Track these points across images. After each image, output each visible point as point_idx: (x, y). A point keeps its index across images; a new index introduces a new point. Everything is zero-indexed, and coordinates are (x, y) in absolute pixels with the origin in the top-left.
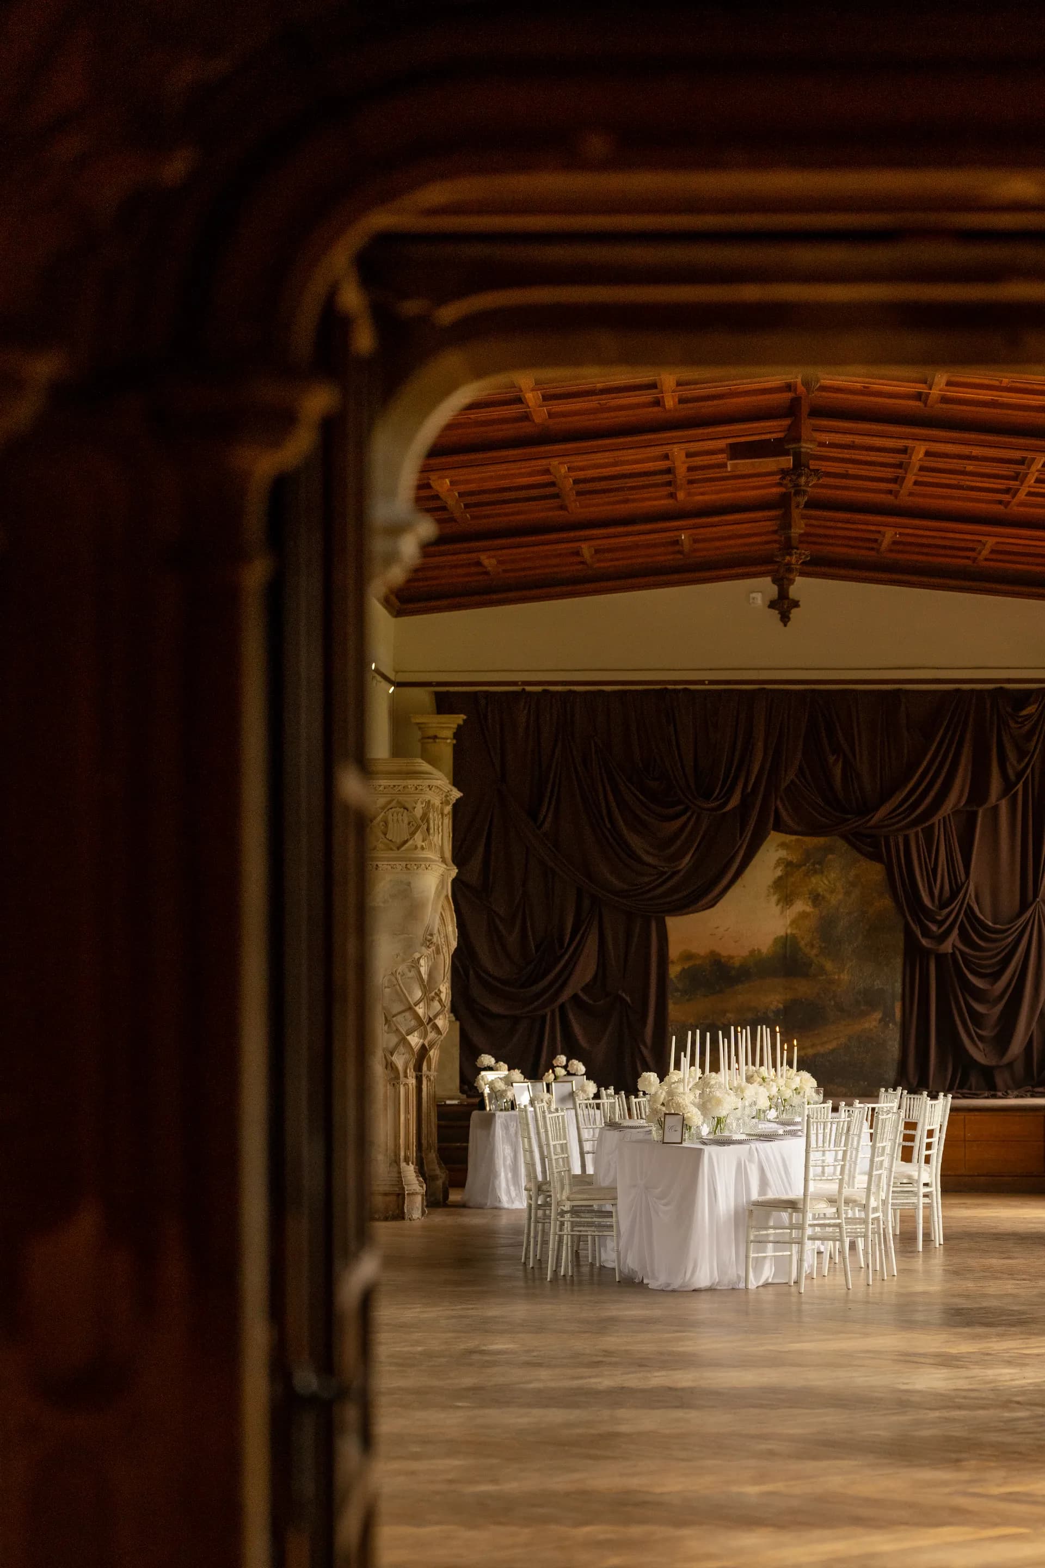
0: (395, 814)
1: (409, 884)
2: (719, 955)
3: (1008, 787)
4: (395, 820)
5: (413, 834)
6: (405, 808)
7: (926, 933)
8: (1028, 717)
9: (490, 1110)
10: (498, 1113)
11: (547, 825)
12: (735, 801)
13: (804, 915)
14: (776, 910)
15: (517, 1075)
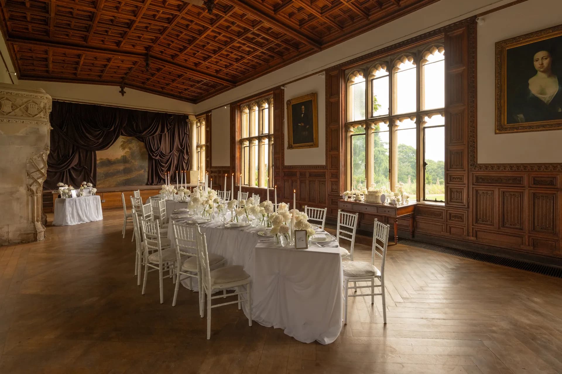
0: (32, 105)
1: (38, 129)
2: (109, 159)
3: (168, 130)
4: (32, 107)
5: (40, 113)
6: (36, 103)
7: (153, 155)
8: (172, 119)
9: (63, 198)
10: (67, 199)
11: (65, 130)
12: (113, 128)
13: (127, 151)
14: (122, 151)
15: (71, 188)
